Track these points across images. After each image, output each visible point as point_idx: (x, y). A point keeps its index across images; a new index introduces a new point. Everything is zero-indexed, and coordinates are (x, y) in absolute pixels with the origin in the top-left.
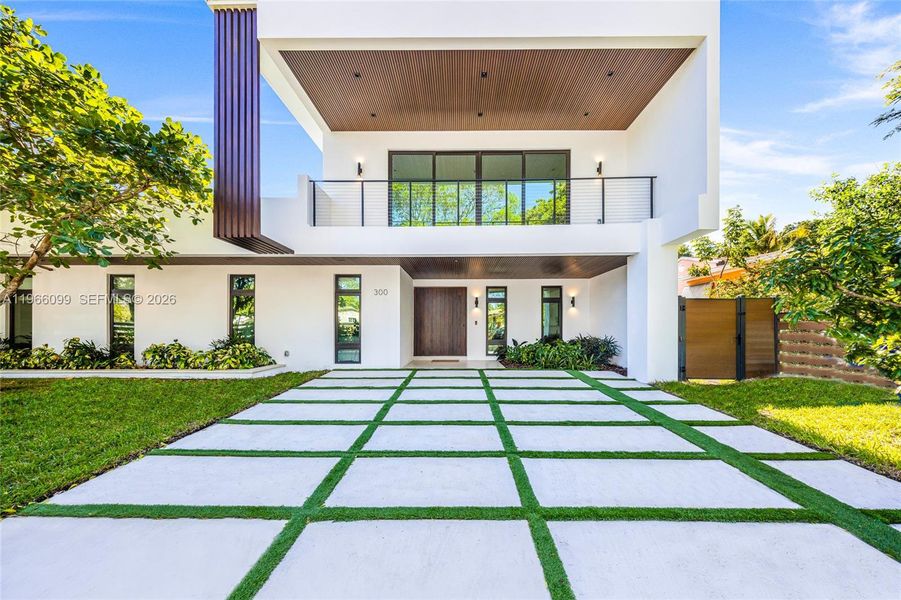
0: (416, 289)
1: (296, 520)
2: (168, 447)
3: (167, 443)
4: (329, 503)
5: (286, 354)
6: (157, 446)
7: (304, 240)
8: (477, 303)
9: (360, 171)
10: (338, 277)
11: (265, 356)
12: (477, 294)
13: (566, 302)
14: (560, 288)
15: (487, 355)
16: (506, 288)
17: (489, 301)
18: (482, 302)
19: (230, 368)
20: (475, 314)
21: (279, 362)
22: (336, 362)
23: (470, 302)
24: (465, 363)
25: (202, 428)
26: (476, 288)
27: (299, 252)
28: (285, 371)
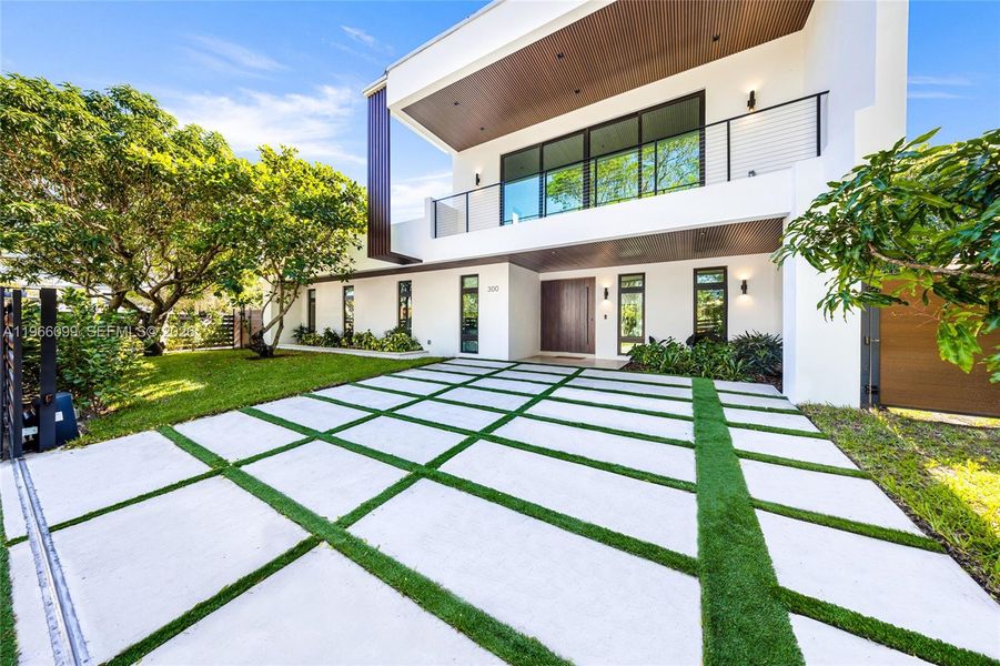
0: (543, 283)
1: (416, 473)
2: (314, 393)
3: (315, 390)
4: (442, 469)
5: (429, 342)
6: (308, 391)
7: (429, 250)
8: (606, 294)
9: (478, 181)
10: (463, 278)
11: (414, 343)
12: (606, 284)
13: (733, 288)
14: (724, 269)
15: (619, 353)
16: (643, 274)
17: (621, 291)
18: (614, 294)
19: (390, 351)
20: (605, 308)
21: (425, 349)
22: (462, 351)
23: (599, 294)
24: (594, 361)
25: (337, 385)
26: (606, 278)
27: (426, 261)
28: (426, 355)
